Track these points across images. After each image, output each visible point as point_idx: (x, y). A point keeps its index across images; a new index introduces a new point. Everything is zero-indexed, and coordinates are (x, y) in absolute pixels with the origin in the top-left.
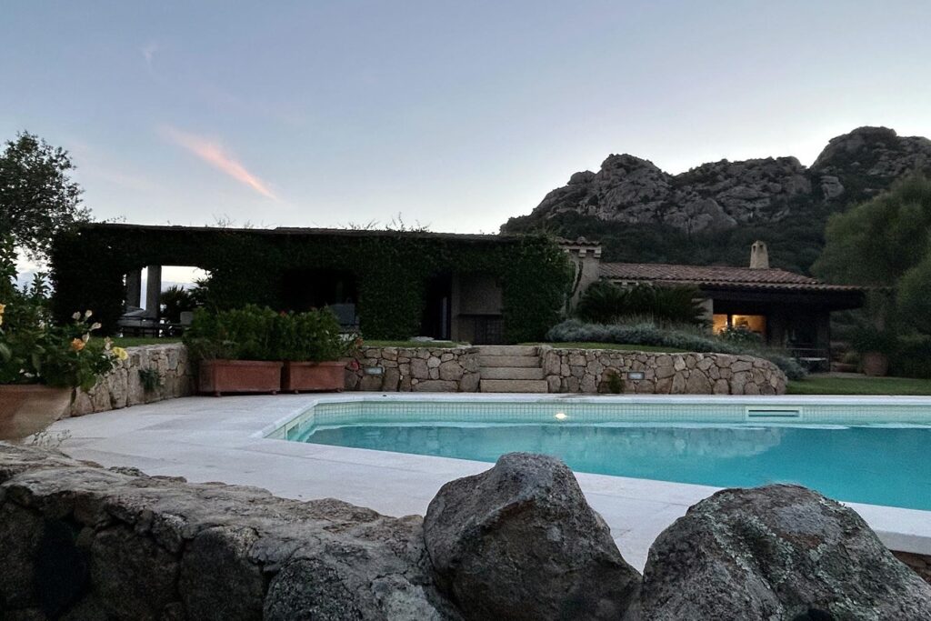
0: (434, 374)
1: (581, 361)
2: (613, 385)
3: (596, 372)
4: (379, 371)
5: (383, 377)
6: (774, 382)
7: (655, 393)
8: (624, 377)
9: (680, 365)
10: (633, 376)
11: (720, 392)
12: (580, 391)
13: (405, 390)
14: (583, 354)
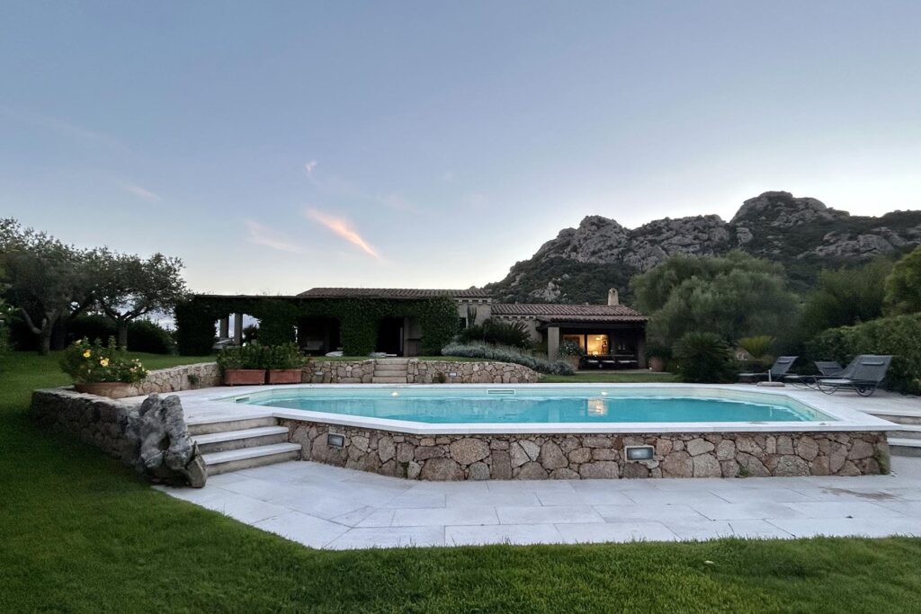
0: (349, 374)
1: (425, 367)
2: (441, 379)
3: (432, 372)
4: (321, 373)
5: (324, 376)
6: (527, 377)
7: (463, 383)
8: (447, 375)
9: (476, 368)
10: (451, 374)
11: (497, 382)
12: (423, 382)
13: (334, 382)
14: (425, 363)
